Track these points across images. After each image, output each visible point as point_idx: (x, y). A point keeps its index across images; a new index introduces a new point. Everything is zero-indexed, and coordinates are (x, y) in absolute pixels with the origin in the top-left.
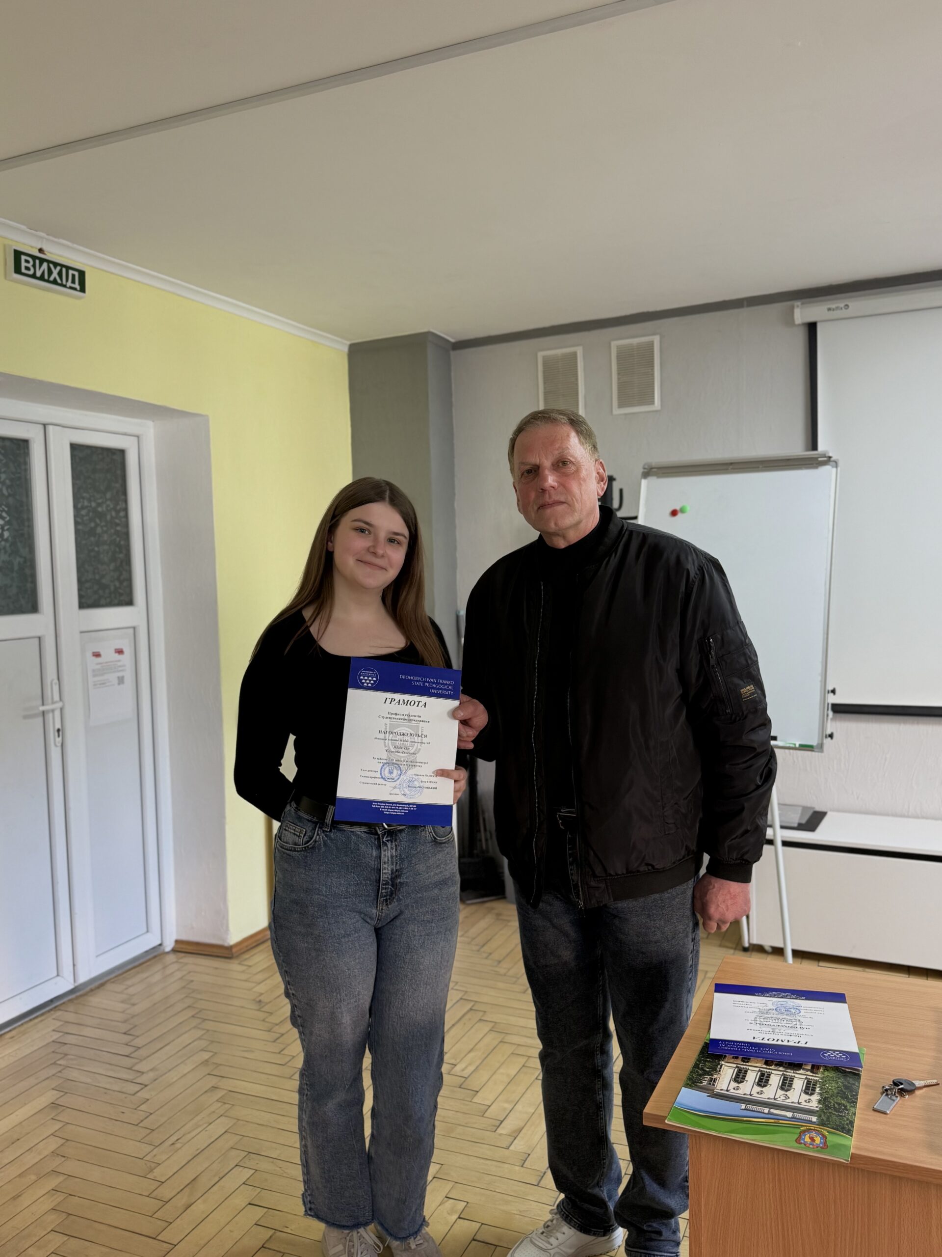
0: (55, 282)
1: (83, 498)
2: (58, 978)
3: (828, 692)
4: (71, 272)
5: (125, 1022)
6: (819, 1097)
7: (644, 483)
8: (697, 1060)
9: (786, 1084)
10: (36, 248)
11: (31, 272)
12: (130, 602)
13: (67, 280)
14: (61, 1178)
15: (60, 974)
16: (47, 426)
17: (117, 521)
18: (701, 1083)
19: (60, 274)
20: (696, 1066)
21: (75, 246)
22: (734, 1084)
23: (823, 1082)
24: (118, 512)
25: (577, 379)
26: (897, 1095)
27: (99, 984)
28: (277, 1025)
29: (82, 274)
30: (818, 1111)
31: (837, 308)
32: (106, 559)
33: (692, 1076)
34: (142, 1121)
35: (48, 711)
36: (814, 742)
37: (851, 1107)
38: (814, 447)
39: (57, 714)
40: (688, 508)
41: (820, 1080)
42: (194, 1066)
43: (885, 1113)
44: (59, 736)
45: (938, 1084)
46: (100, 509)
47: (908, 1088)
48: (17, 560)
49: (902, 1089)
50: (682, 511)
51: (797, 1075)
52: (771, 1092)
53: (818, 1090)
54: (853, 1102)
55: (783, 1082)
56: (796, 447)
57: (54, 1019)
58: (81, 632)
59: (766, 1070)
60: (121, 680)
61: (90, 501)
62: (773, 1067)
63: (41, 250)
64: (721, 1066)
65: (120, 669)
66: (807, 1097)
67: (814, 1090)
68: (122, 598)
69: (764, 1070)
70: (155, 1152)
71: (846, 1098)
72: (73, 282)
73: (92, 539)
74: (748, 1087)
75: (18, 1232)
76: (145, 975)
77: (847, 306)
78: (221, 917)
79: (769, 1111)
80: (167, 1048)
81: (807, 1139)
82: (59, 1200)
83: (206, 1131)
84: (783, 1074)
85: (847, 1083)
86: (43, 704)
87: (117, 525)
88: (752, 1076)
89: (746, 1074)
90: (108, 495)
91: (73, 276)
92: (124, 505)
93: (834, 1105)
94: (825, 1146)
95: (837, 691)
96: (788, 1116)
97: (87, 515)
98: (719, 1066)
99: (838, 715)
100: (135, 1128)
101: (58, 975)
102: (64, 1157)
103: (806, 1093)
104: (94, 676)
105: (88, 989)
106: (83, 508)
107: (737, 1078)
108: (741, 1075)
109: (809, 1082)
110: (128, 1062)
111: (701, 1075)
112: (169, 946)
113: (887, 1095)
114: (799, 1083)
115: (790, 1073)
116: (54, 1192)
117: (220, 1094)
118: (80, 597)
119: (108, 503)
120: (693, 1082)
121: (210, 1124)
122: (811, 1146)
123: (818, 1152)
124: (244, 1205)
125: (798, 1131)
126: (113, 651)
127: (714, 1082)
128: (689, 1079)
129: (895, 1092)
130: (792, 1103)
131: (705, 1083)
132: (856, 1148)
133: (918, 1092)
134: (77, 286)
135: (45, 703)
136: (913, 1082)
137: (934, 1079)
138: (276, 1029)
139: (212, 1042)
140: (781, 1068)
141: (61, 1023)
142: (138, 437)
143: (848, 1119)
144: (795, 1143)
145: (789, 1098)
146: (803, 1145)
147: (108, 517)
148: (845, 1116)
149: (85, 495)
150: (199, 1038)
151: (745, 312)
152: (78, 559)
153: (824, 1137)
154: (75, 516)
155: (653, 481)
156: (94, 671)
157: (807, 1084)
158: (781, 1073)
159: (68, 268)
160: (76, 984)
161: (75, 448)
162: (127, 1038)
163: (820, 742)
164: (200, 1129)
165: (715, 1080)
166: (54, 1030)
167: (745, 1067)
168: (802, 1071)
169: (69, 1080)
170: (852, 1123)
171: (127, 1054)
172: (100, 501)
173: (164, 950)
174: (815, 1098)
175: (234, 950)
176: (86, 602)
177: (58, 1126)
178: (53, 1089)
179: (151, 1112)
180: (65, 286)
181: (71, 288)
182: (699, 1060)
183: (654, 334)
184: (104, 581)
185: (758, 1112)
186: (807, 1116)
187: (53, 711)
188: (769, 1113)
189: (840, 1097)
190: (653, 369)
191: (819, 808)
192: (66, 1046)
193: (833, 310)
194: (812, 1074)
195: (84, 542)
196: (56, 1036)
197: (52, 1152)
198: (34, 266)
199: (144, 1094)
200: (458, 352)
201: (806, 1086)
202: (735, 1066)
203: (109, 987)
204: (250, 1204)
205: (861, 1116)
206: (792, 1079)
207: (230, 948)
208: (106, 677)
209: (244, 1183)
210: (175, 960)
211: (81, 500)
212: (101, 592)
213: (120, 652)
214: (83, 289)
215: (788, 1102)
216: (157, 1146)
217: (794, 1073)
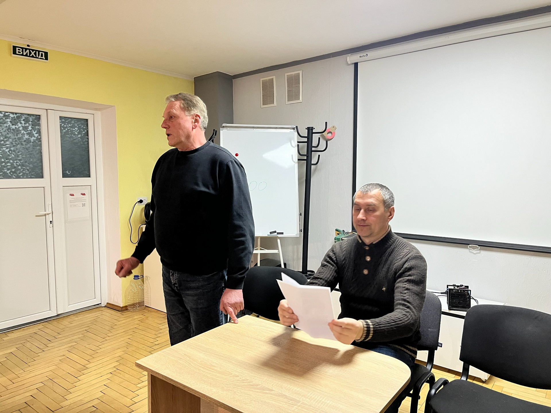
0: (33, 57)
2: (51, 311)
11: (21, 53)
12: (88, 176)
16: (47, 110)
19: (35, 54)
25: (274, 90)
27: (69, 315)
29: (47, 53)
32: (77, 160)
35: (47, 214)
39: (51, 215)
44: (51, 224)
58: (64, 186)
60: (84, 205)
63: (28, 46)
65: (84, 201)
68: (85, 174)
72: (42, 56)
77: (367, 55)
86: (45, 211)
104: (70, 203)
118: (63, 173)
126: (80, 194)
134: (44, 58)
141: (44, 327)
142: (93, 115)
150: (79, 338)
152: (62, 159)
154: (62, 144)
159: (39, 51)
161: (61, 118)
171: (50, 340)
173: (101, 306)
175: (123, 309)
176: (66, 175)
178: (16, 348)
181: (40, 58)
183: (300, 70)
190: (299, 85)
193: (362, 57)
195: (66, 153)
198: (23, 51)
200: (234, 79)
208: (77, 203)
210: (103, 310)
213: (83, 194)
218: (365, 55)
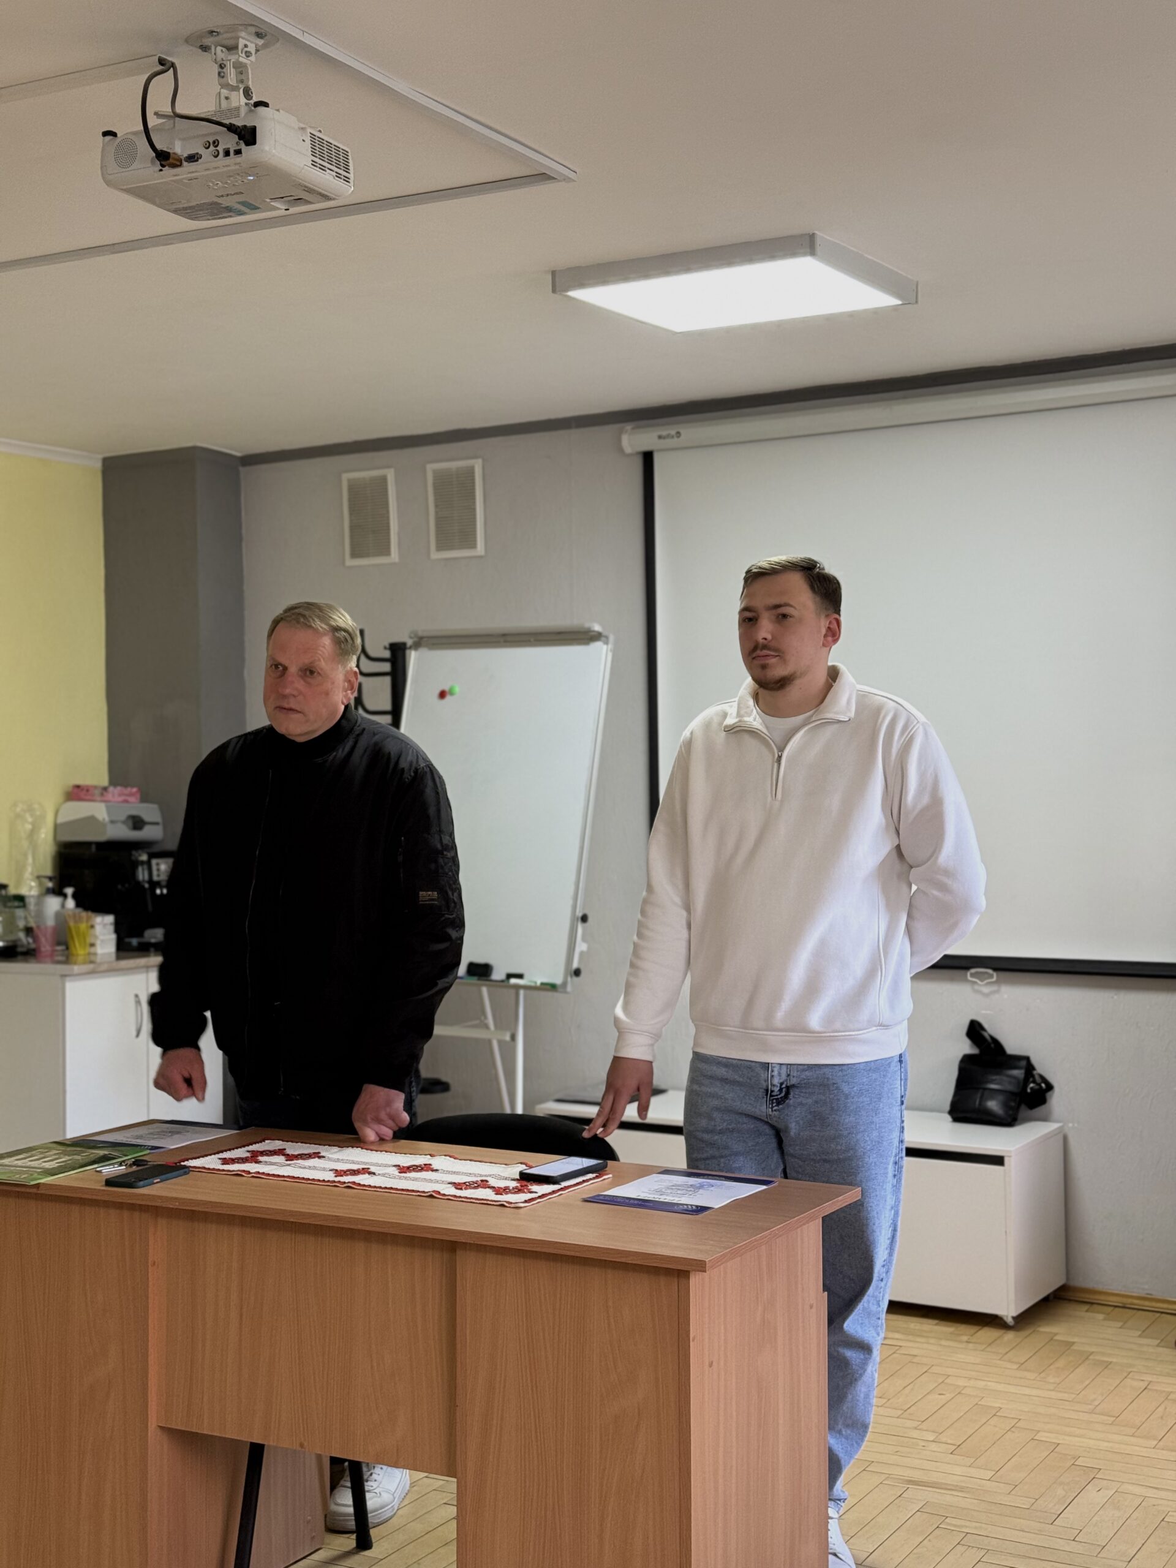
3: (578, 919)
7: (415, 655)
25: (388, 512)
31: (668, 435)
36: (558, 980)
40: (457, 689)
50: (451, 693)
77: (678, 434)
151: (572, 434)
155: (423, 653)
163: (565, 980)
183: (475, 457)
190: (474, 503)
193: (666, 437)
200: (248, 467)
218: (673, 432)
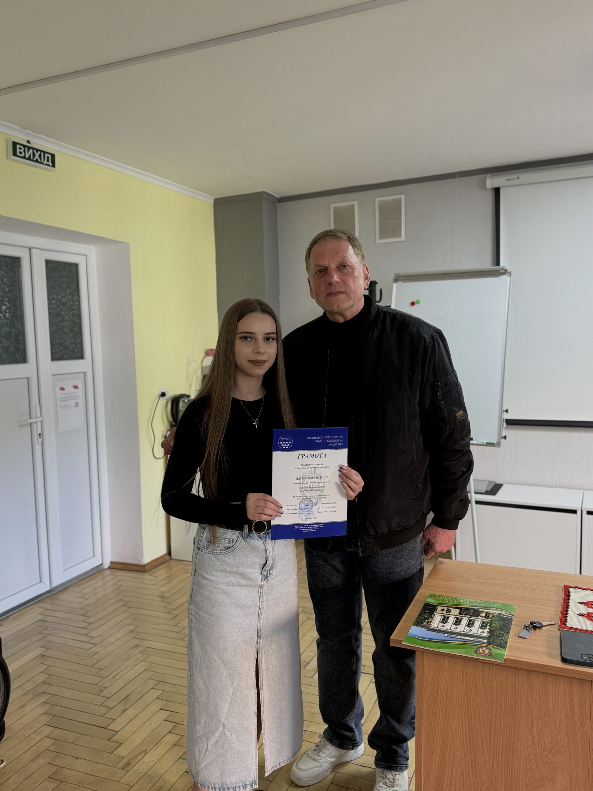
0: (37, 161)
1: (53, 293)
2: (41, 584)
3: (504, 411)
4: (46, 155)
5: (82, 609)
6: (488, 630)
7: (395, 285)
8: (421, 612)
9: (470, 624)
10: (25, 140)
11: (23, 155)
12: (82, 357)
13: (44, 160)
14: (48, 696)
15: (42, 581)
16: (31, 249)
17: (74, 307)
18: (423, 623)
19: (40, 156)
20: (420, 615)
21: (49, 139)
22: (441, 624)
23: (491, 623)
24: (74, 302)
25: (354, 222)
26: (532, 629)
27: (65, 587)
28: (173, 610)
29: (53, 156)
30: (487, 637)
31: (513, 179)
32: (67, 331)
33: (418, 620)
34: (95, 664)
35: (34, 423)
36: (495, 441)
37: (506, 635)
38: (497, 263)
39: (39, 424)
40: (421, 301)
41: (490, 622)
42: (125, 633)
43: (525, 638)
44: (40, 438)
45: (556, 624)
46: (63, 300)
47: (538, 625)
48: (14, 331)
49: (535, 626)
50: (418, 302)
51: (476, 619)
52: (462, 627)
53: (488, 627)
54: (507, 633)
55: (469, 623)
56: (487, 264)
57: (39, 607)
58: (53, 375)
59: (459, 617)
60: (77, 405)
61: (57, 295)
62: (463, 615)
63: (28, 142)
64: (434, 615)
65: (77, 397)
66: (482, 630)
67: (486, 627)
68: (77, 354)
69: (458, 617)
70: (103, 681)
71: (504, 630)
72: (48, 161)
73: (59, 318)
74: (449, 625)
75: (24, 725)
76: (93, 582)
77: (518, 178)
78: (139, 547)
79: (460, 637)
80: (108, 623)
81: (481, 651)
82: (48, 708)
83: (133, 669)
84: (469, 619)
85: (504, 623)
86: (30, 418)
87: (74, 310)
88: (451, 620)
89: (448, 619)
90: (68, 292)
91: (48, 157)
92: (77, 298)
93: (497, 634)
94: (490, 655)
95: (509, 411)
96: (471, 640)
97: (56, 303)
98: (433, 615)
99: (511, 426)
100: (91, 668)
101: (40, 582)
102: (49, 684)
103: (481, 628)
104: (61, 402)
105: (59, 590)
106: (53, 299)
107: (443, 621)
108: (446, 619)
109: (483, 623)
110: (85, 631)
111: (423, 620)
112: (107, 565)
113: (527, 629)
114: (477, 624)
115: (473, 618)
116: (45, 704)
117: (141, 649)
118: (52, 353)
119: (68, 296)
120: (418, 623)
121: (136, 666)
122: (483, 655)
123: (487, 657)
124: (157, 710)
125: (476, 647)
126: (72, 387)
127: (430, 623)
128: (416, 621)
129: (531, 628)
130: (474, 633)
131: (425, 623)
132: (507, 655)
133: (544, 628)
134: (50, 163)
135: (32, 417)
136: (542, 623)
137: (554, 621)
138: (173, 612)
139: (135, 620)
140: (468, 616)
141: (43, 610)
142: (86, 256)
143: (504, 641)
144: (474, 653)
145: (472, 631)
146: (478, 654)
147: (68, 305)
148: (502, 640)
149: (54, 291)
150: (127, 618)
151: (457, 180)
152: (50, 330)
153: (490, 649)
154: (49, 304)
155: (400, 283)
156: (60, 398)
157: (482, 624)
158: (468, 618)
159: (45, 152)
160: (52, 587)
161: (48, 263)
162: (83, 618)
163: (498, 441)
164: (129, 669)
165: (431, 622)
166: (39, 614)
167: (447, 615)
168: (479, 617)
169: (50, 641)
170: (506, 643)
171: (84, 627)
172: (63, 295)
173: (104, 567)
174: (486, 631)
175: (146, 567)
176: (55, 357)
177: (45, 667)
178: (40, 647)
179: (100, 659)
180: (43, 164)
181: (47, 165)
182: (422, 612)
183: (401, 194)
184: (66, 344)
185: (453, 638)
186: (483, 640)
187: (36, 422)
188: (460, 638)
189: (500, 630)
190: (401, 216)
191: (498, 482)
192: (47, 623)
193: (510, 180)
194: (485, 619)
195: (54, 320)
196: (40, 617)
197: (42, 682)
198: (24, 151)
199: (95, 649)
200: (281, 204)
201: (482, 625)
202: (442, 615)
203: (72, 589)
204: (161, 709)
205: (511, 640)
206: (474, 621)
207: (144, 566)
208: (68, 402)
209: (157, 698)
210: (110, 573)
211: (52, 294)
212: (64, 351)
213: (76, 387)
214: (54, 166)
215: (471, 633)
216: (104, 678)
217: (475, 618)
